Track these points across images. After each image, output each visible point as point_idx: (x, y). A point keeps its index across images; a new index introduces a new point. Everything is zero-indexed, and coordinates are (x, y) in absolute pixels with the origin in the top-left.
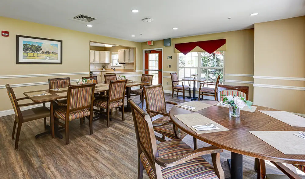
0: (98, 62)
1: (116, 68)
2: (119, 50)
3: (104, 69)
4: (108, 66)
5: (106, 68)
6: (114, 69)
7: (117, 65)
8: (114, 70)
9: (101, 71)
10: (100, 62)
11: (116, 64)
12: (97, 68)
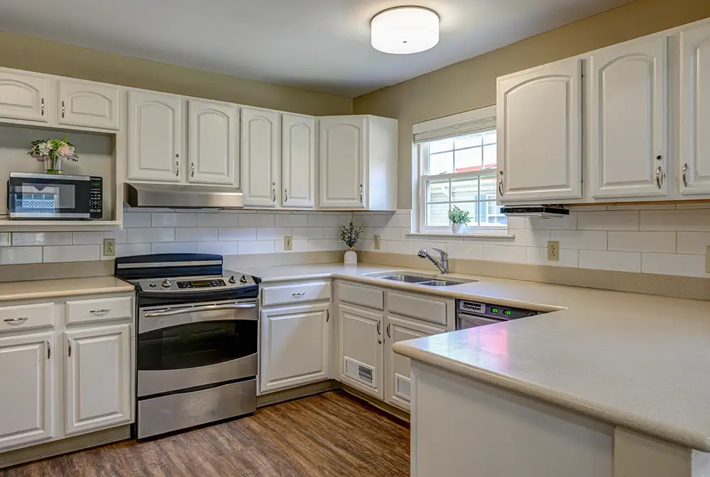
0: (309, 203)
1: (456, 252)
2: (504, 83)
3: (351, 257)
4: (385, 234)
5: (370, 248)
6: (437, 256)
7: (463, 229)
8: (443, 263)
9: (333, 279)
10: (326, 203)
11: (457, 218)
12: (301, 245)
